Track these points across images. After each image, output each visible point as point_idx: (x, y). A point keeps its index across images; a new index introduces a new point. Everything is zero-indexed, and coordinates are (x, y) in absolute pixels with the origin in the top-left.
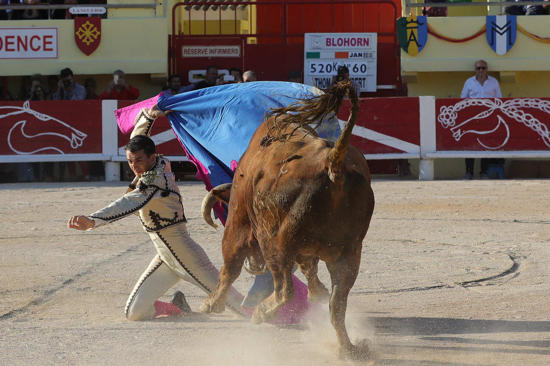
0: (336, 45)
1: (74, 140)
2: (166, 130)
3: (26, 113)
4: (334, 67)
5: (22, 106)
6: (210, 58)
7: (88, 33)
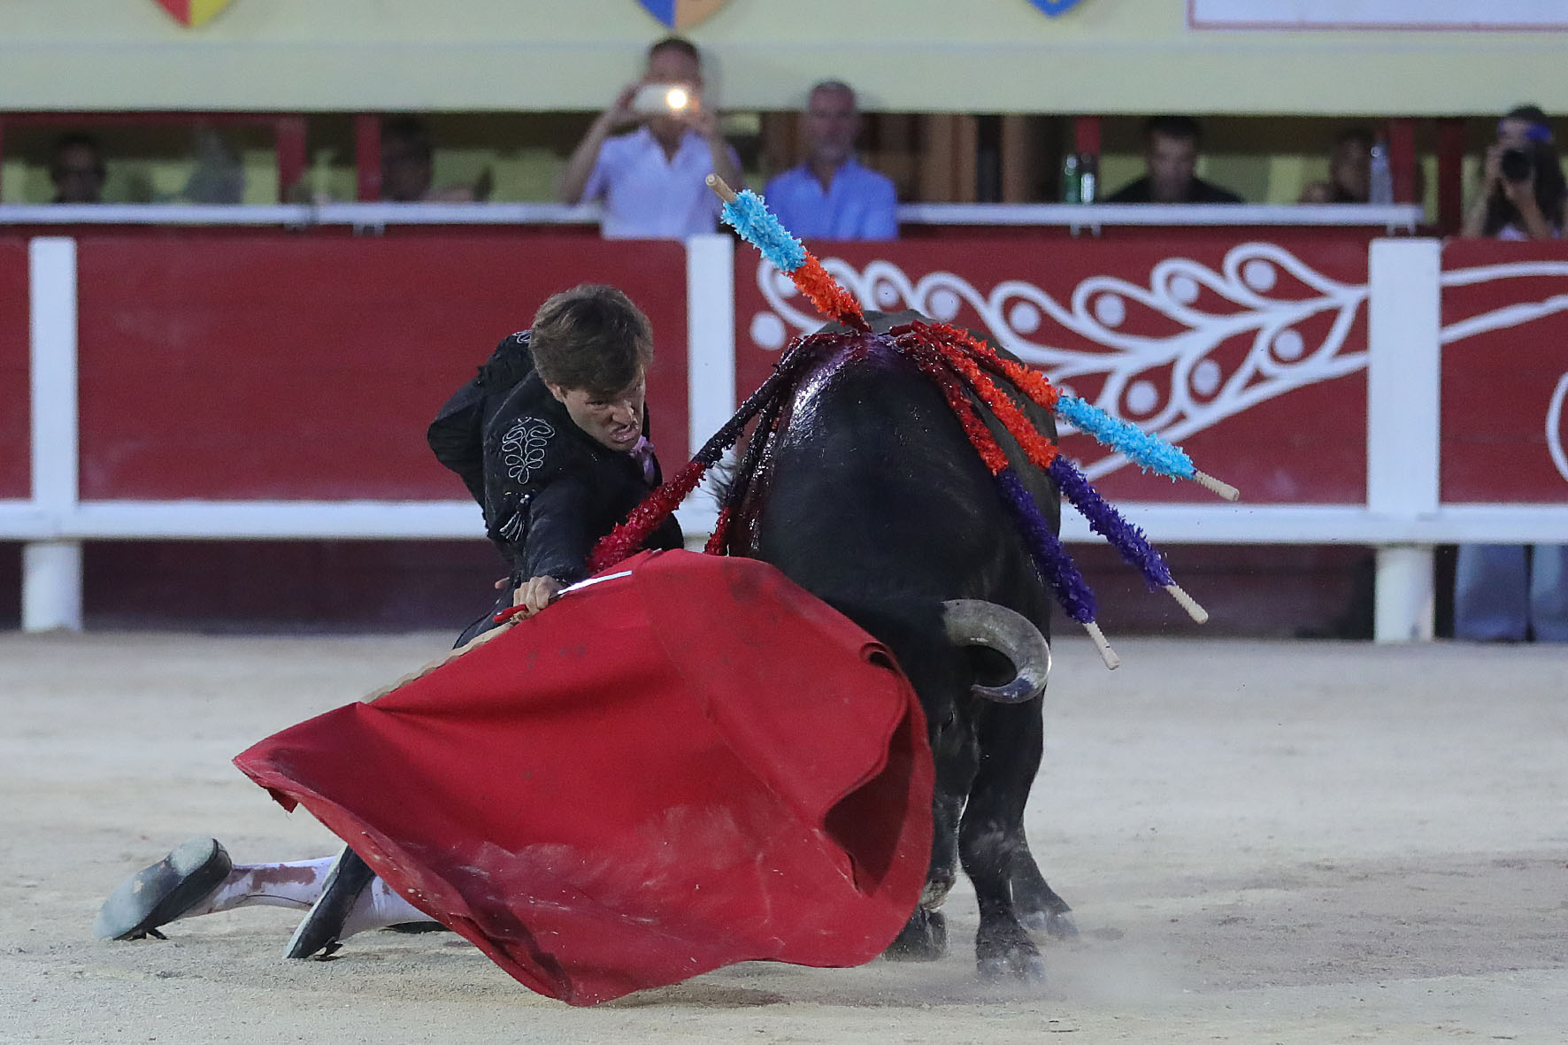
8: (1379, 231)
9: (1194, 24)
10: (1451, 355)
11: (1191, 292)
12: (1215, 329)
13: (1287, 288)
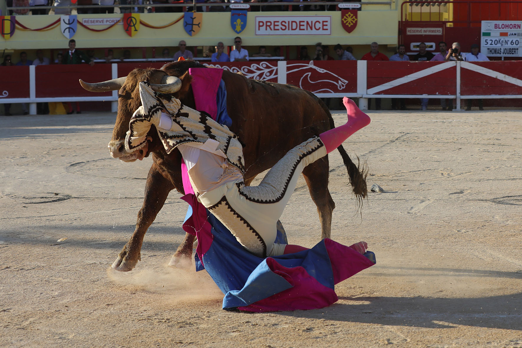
0: (500, 28)
1: (340, 85)
2: (396, 79)
3: (311, 68)
4: (499, 41)
5: (309, 64)
6: (423, 36)
7: (349, 19)
8: (279, 60)
9: (256, 35)
10: (287, 74)
11: (256, 68)
12: (259, 72)
13: (268, 67)
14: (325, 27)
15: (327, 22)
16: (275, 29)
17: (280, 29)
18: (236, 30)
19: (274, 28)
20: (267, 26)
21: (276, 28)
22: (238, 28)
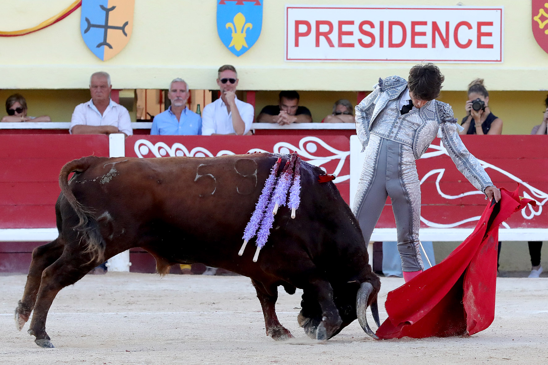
9: (289, 59)
13: (321, 152)
14: (485, 40)
15: (491, 24)
16: (342, 45)
17: (357, 44)
18: (231, 45)
19: (340, 39)
20: (318, 34)
21: (346, 39)
22: (238, 40)
